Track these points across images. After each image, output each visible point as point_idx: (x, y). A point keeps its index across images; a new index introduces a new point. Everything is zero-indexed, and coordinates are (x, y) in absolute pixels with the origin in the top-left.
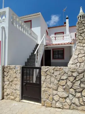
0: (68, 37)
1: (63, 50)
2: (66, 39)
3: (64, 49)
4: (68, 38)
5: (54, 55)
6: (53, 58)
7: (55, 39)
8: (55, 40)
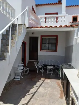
0: (64, 19)
1: (56, 38)
2: (61, 21)
3: (57, 36)
4: (64, 21)
5: (43, 45)
6: (42, 50)
7: (44, 20)
8: (46, 22)
